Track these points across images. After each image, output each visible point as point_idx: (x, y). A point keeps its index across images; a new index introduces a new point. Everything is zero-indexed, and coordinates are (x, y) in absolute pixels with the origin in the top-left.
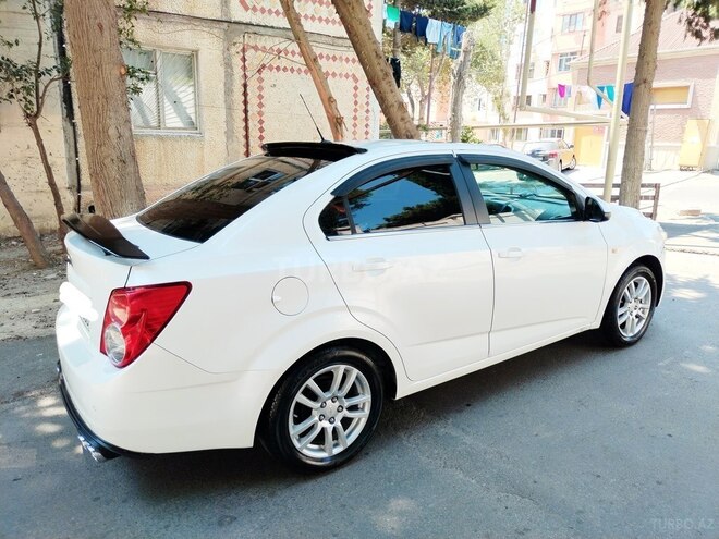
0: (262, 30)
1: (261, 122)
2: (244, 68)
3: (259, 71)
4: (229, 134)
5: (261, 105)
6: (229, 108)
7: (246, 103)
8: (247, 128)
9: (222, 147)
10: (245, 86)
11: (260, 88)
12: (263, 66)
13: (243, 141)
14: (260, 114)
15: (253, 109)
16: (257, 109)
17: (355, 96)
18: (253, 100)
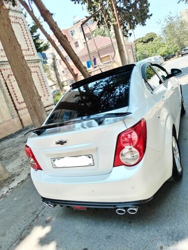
0: (4, 63)
1: (15, 94)
2: (3, 77)
3: (8, 77)
4: (7, 101)
5: (13, 88)
6: (4, 92)
7: (8, 89)
8: (11, 98)
9: (6, 107)
10: (6, 83)
11: (11, 83)
12: (9, 75)
13: (12, 102)
14: (14, 91)
15: (11, 91)
16: (12, 90)
17: (39, 78)
18: (10, 88)
